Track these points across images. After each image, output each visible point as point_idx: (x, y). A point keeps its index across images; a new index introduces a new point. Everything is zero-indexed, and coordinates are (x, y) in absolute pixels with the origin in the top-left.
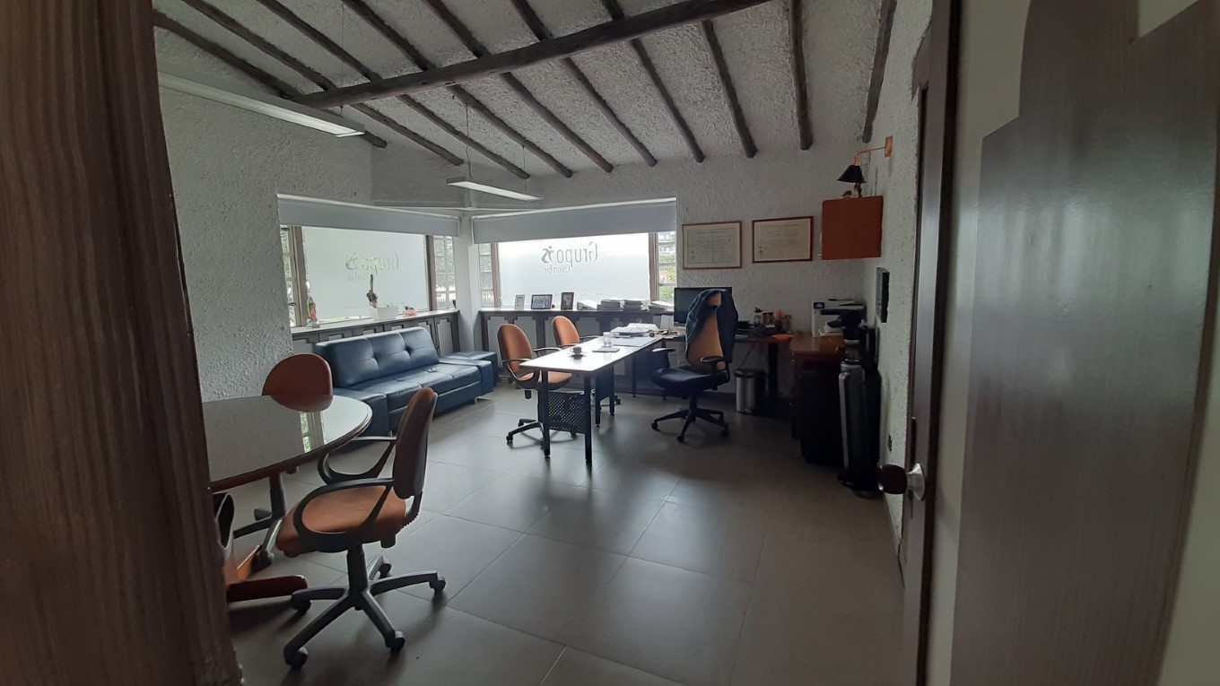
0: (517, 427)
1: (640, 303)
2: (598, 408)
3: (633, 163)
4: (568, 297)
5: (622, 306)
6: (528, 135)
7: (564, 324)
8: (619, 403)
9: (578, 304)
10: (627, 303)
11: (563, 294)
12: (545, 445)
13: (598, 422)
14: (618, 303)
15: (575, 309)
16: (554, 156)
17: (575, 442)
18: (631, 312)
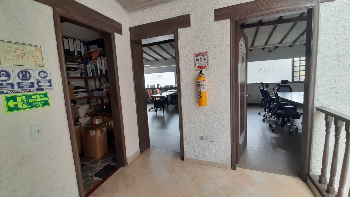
0: (150, 108)
1: (173, 86)
2: (165, 106)
3: (171, 58)
4: (158, 85)
5: (169, 86)
6: (150, 54)
7: (158, 90)
8: (169, 105)
9: (160, 86)
10: (170, 86)
11: (157, 84)
12: (156, 111)
13: (165, 108)
14: (168, 86)
15: (160, 87)
16: (155, 57)
17: (161, 111)
18: (171, 87)
